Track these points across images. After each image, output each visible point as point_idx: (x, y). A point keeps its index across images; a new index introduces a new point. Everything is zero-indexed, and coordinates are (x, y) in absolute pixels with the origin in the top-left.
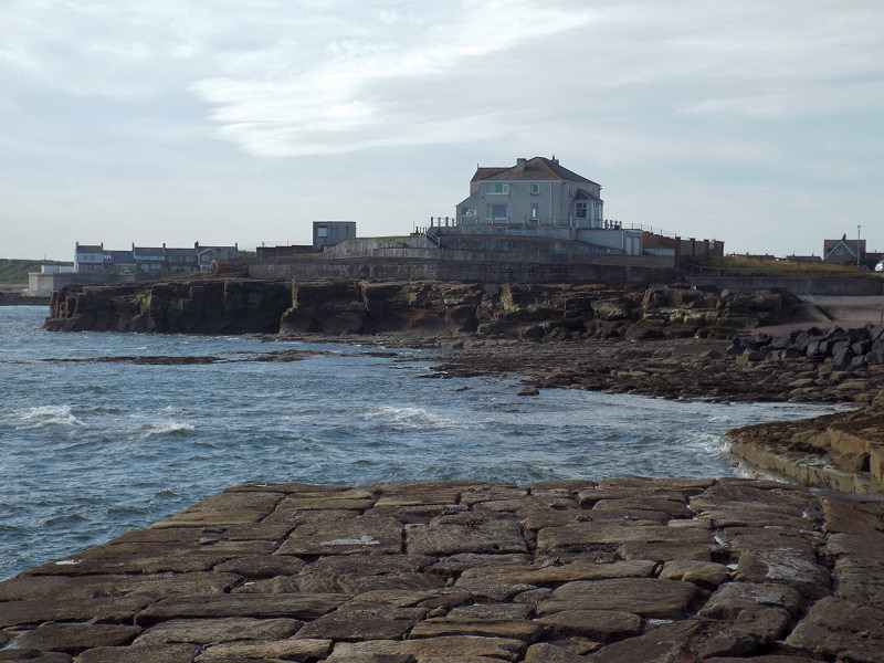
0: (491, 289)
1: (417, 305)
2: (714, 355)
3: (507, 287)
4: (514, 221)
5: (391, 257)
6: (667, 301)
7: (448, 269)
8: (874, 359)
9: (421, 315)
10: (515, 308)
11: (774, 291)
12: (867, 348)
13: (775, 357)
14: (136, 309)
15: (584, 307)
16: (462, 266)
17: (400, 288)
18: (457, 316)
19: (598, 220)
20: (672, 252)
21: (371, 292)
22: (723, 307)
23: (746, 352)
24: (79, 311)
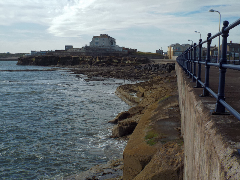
0: (95, 57)
1: (82, 60)
2: (131, 69)
3: (98, 57)
4: (100, 45)
5: (78, 52)
6: (126, 60)
7: (87, 54)
8: (159, 70)
9: (82, 62)
10: (99, 61)
11: (145, 58)
12: (158, 68)
13: (142, 70)
14: (32, 61)
15: (111, 61)
16: (90, 53)
17: (79, 57)
18: (88, 62)
19: (115, 45)
20: (127, 51)
21: (73, 58)
22: (135, 61)
23: (137, 69)
24: (22, 61)
